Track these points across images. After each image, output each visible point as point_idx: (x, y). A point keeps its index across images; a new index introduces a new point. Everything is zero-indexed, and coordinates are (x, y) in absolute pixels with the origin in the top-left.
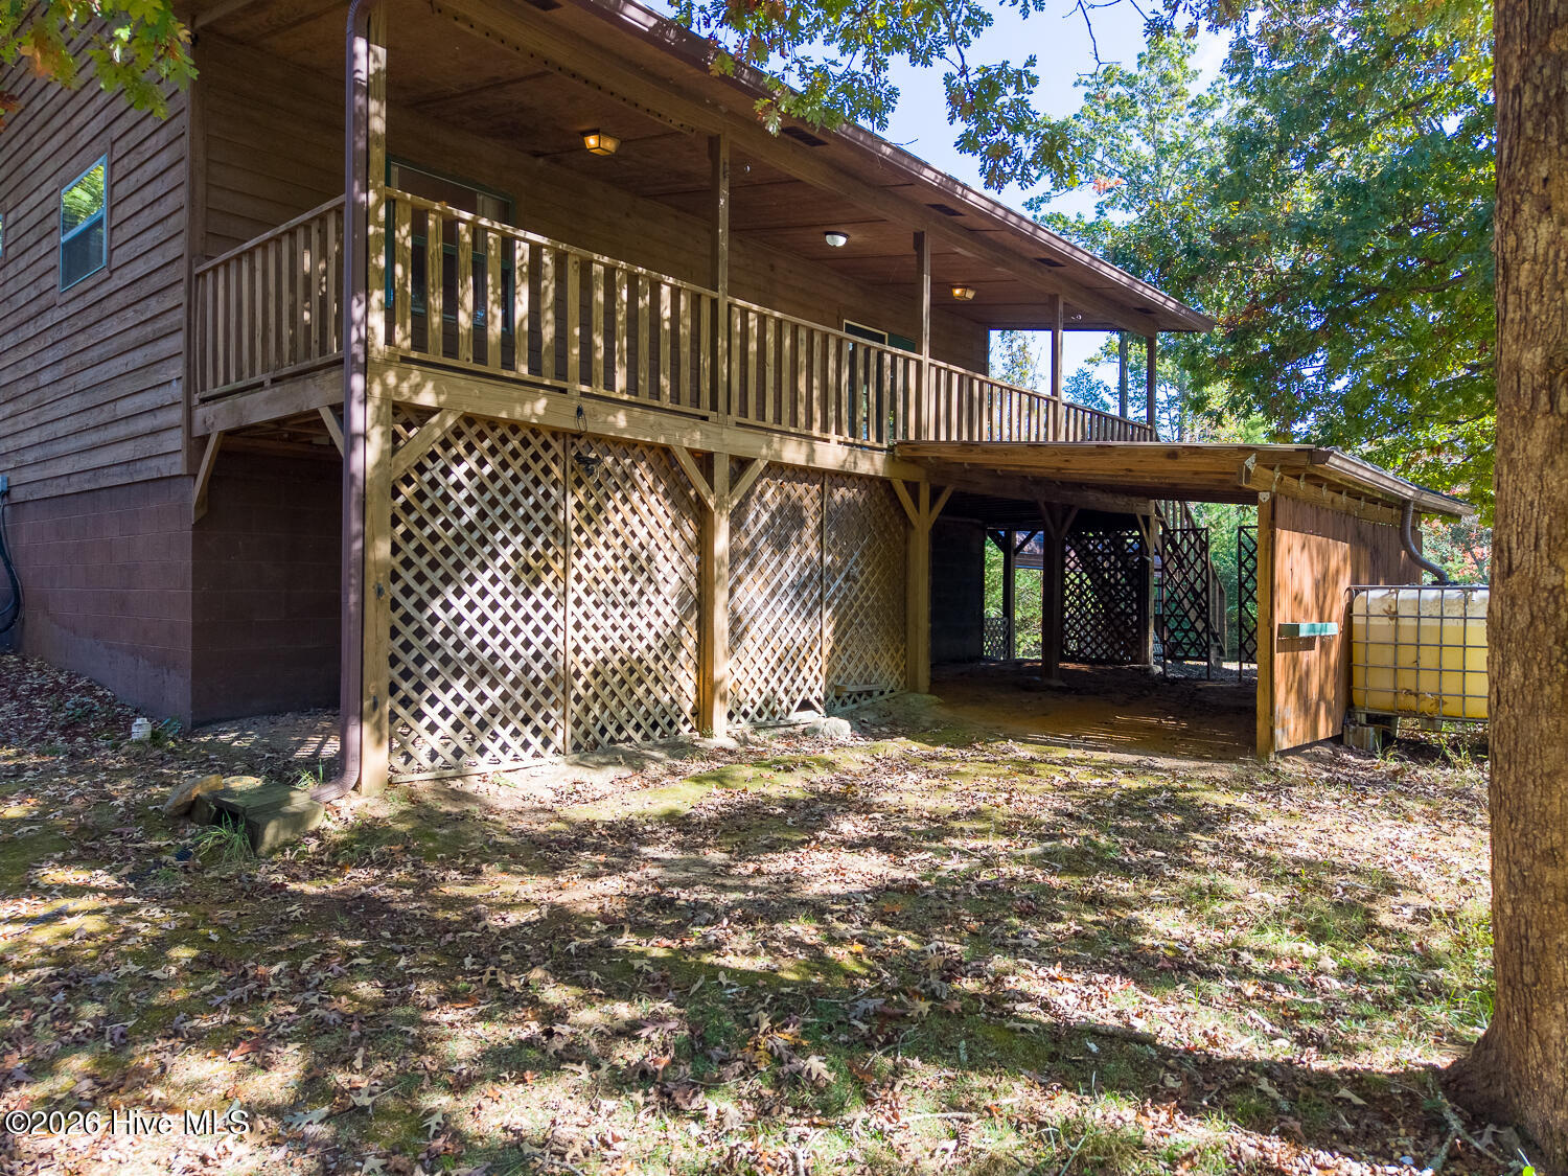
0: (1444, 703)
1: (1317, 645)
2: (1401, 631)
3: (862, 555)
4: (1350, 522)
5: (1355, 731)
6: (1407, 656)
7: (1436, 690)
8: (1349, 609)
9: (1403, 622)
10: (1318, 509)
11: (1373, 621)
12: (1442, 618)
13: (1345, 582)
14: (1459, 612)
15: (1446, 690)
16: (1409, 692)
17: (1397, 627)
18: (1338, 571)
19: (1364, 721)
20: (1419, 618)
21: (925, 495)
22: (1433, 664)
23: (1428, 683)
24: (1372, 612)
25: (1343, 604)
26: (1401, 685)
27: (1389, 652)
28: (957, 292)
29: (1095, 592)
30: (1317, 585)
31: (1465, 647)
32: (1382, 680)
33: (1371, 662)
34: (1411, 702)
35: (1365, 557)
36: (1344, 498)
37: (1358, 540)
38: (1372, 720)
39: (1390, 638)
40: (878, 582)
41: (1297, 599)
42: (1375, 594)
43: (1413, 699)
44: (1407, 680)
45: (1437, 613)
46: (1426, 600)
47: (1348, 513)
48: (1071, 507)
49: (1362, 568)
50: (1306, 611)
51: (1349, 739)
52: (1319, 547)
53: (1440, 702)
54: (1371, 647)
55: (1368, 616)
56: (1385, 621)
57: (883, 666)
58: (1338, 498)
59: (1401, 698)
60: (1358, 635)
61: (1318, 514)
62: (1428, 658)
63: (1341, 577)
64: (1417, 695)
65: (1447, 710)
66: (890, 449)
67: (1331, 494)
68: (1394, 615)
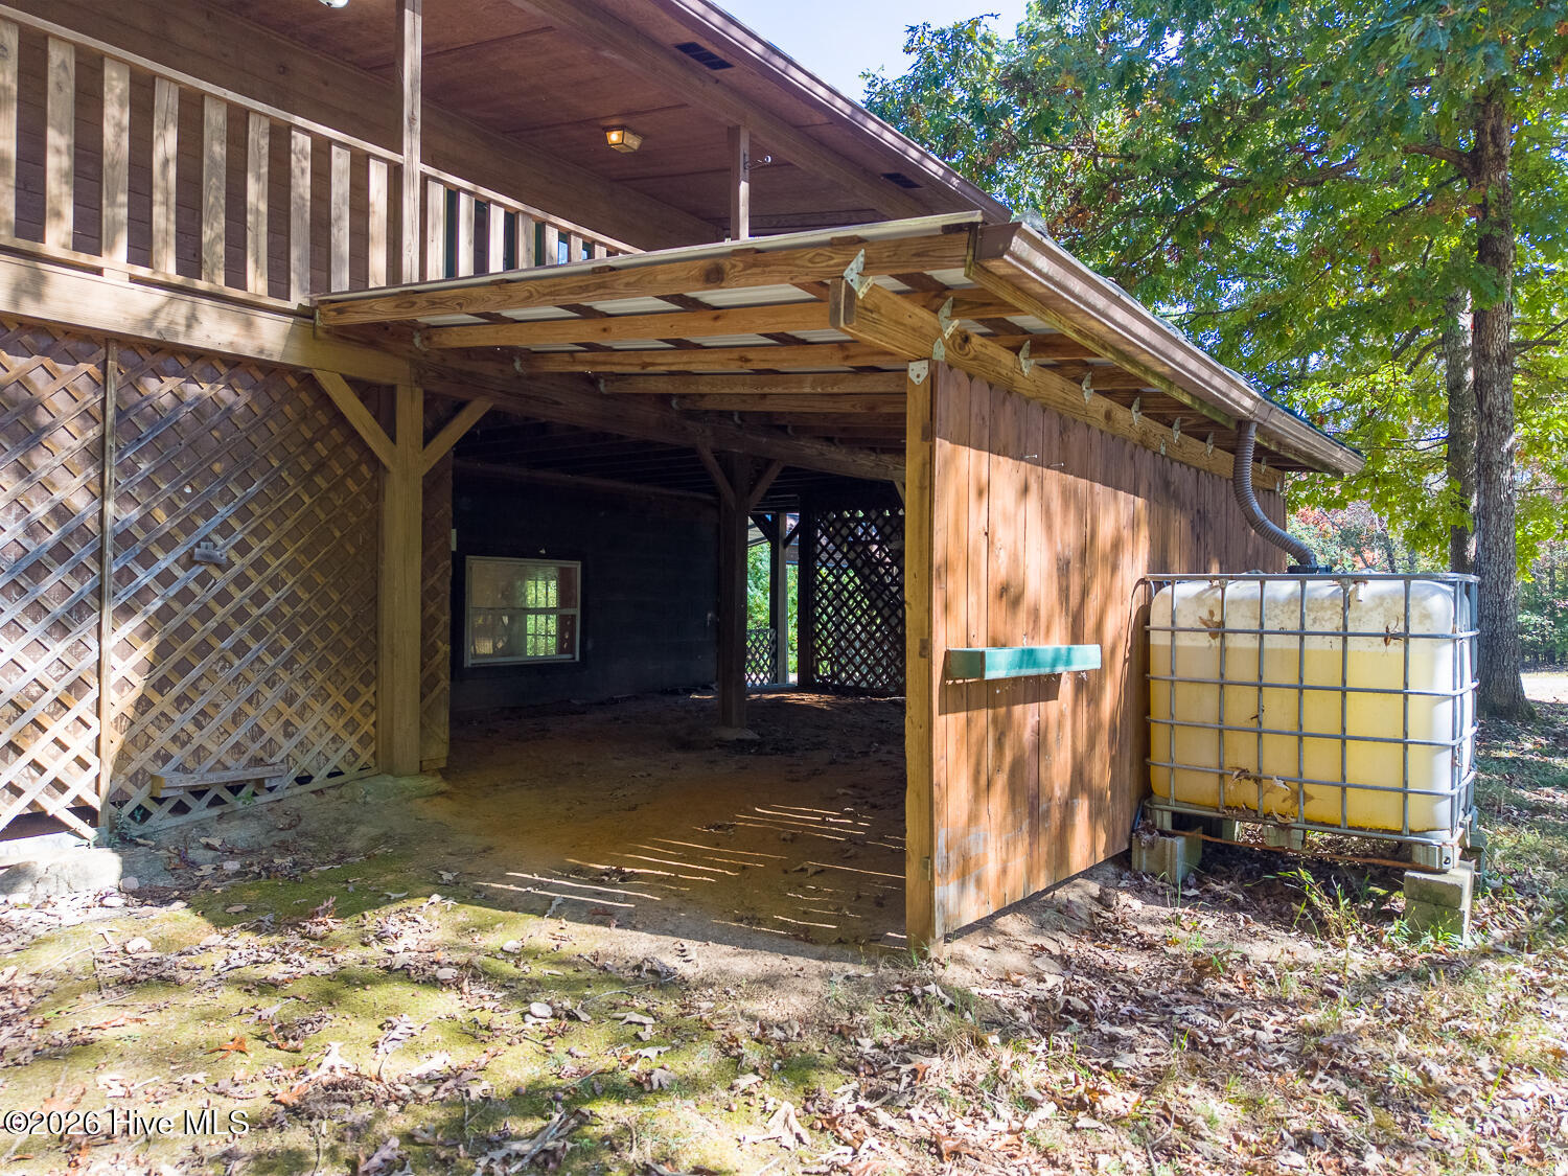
0: (1308, 798)
1: (1066, 688)
2: (1231, 660)
3: (243, 514)
4: (1146, 461)
5: (1151, 845)
6: (1240, 705)
7: (1291, 771)
8: (1144, 615)
9: (1234, 641)
10: (1065, 422)
11: (1183, 640)
12: (1302, 634)
13: (1135, 565)
14: (1333, 623)
15: (1310, 772)
16: (1244, 773)
17: (1223, 650)
18: (1117, 545)
19: (1168, 826)
20: (1261, 633)
21: (410, 412)
22: (1289, 724)
23: (1278, 758)
24: (1181, 622)
25: (1133, 605)
26: (1230, 761)
27: (1209, 696)
28: (614, 137)
29: (867, 594)
30: (1063, 568)
31: (1344, 691)
32: (1197, 750)
33: (1179, 717)
34: (1247, 793)
35: (1180, 524)
36: (1135, 417)
37: (1163, 493)
38: (1182, 822)
39: (1209, 671)
40: (292, 567)
41: (1009, 595)
42: (1186, 590)
43: (1251, 786)
44: (1241, 752)
45: (1293, 625)
46: (1275, 601)
47: (1144, 445)
48: (769, 462)
49: (1173, 543)
50: (1035, 613)
51: (1142, 860)
52: (1068, 495)
53: (1299, 796)
54: (1181, 689)
55: (1173, 630)
56: (1203, 640)
57: (305, 728)
58: (1120, 413)
59: (1231, 786)
60: (1159, 666)
61: (1064, 430)
62: (1278, 710)
63: (1125, 560)
64: (1258, 780)
65: (1313, 810)
66: (303, 314)
67: (1105, 403)
68: (1218, 630)
